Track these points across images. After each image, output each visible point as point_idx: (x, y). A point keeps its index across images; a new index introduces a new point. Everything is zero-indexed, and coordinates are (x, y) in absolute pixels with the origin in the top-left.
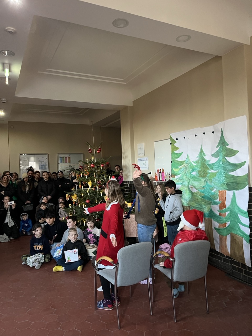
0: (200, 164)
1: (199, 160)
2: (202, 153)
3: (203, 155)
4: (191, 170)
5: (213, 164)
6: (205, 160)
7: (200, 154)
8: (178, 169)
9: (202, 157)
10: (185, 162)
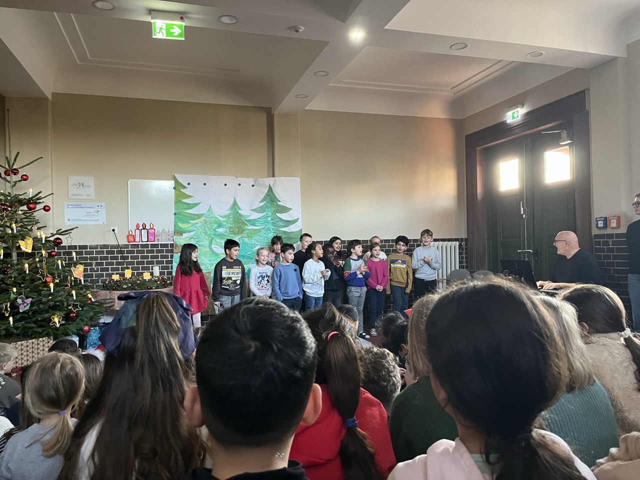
0: (232, 219)
1: (230, 215)
2: (237, 207)
3: (237, 209)
4: (216, 225)
5: (254, 220)
6: (241, 215)
7: (232, 208)
8: (190, 225)
9: (236, 211)
10: (205, 215)
